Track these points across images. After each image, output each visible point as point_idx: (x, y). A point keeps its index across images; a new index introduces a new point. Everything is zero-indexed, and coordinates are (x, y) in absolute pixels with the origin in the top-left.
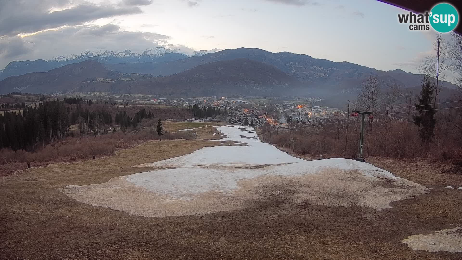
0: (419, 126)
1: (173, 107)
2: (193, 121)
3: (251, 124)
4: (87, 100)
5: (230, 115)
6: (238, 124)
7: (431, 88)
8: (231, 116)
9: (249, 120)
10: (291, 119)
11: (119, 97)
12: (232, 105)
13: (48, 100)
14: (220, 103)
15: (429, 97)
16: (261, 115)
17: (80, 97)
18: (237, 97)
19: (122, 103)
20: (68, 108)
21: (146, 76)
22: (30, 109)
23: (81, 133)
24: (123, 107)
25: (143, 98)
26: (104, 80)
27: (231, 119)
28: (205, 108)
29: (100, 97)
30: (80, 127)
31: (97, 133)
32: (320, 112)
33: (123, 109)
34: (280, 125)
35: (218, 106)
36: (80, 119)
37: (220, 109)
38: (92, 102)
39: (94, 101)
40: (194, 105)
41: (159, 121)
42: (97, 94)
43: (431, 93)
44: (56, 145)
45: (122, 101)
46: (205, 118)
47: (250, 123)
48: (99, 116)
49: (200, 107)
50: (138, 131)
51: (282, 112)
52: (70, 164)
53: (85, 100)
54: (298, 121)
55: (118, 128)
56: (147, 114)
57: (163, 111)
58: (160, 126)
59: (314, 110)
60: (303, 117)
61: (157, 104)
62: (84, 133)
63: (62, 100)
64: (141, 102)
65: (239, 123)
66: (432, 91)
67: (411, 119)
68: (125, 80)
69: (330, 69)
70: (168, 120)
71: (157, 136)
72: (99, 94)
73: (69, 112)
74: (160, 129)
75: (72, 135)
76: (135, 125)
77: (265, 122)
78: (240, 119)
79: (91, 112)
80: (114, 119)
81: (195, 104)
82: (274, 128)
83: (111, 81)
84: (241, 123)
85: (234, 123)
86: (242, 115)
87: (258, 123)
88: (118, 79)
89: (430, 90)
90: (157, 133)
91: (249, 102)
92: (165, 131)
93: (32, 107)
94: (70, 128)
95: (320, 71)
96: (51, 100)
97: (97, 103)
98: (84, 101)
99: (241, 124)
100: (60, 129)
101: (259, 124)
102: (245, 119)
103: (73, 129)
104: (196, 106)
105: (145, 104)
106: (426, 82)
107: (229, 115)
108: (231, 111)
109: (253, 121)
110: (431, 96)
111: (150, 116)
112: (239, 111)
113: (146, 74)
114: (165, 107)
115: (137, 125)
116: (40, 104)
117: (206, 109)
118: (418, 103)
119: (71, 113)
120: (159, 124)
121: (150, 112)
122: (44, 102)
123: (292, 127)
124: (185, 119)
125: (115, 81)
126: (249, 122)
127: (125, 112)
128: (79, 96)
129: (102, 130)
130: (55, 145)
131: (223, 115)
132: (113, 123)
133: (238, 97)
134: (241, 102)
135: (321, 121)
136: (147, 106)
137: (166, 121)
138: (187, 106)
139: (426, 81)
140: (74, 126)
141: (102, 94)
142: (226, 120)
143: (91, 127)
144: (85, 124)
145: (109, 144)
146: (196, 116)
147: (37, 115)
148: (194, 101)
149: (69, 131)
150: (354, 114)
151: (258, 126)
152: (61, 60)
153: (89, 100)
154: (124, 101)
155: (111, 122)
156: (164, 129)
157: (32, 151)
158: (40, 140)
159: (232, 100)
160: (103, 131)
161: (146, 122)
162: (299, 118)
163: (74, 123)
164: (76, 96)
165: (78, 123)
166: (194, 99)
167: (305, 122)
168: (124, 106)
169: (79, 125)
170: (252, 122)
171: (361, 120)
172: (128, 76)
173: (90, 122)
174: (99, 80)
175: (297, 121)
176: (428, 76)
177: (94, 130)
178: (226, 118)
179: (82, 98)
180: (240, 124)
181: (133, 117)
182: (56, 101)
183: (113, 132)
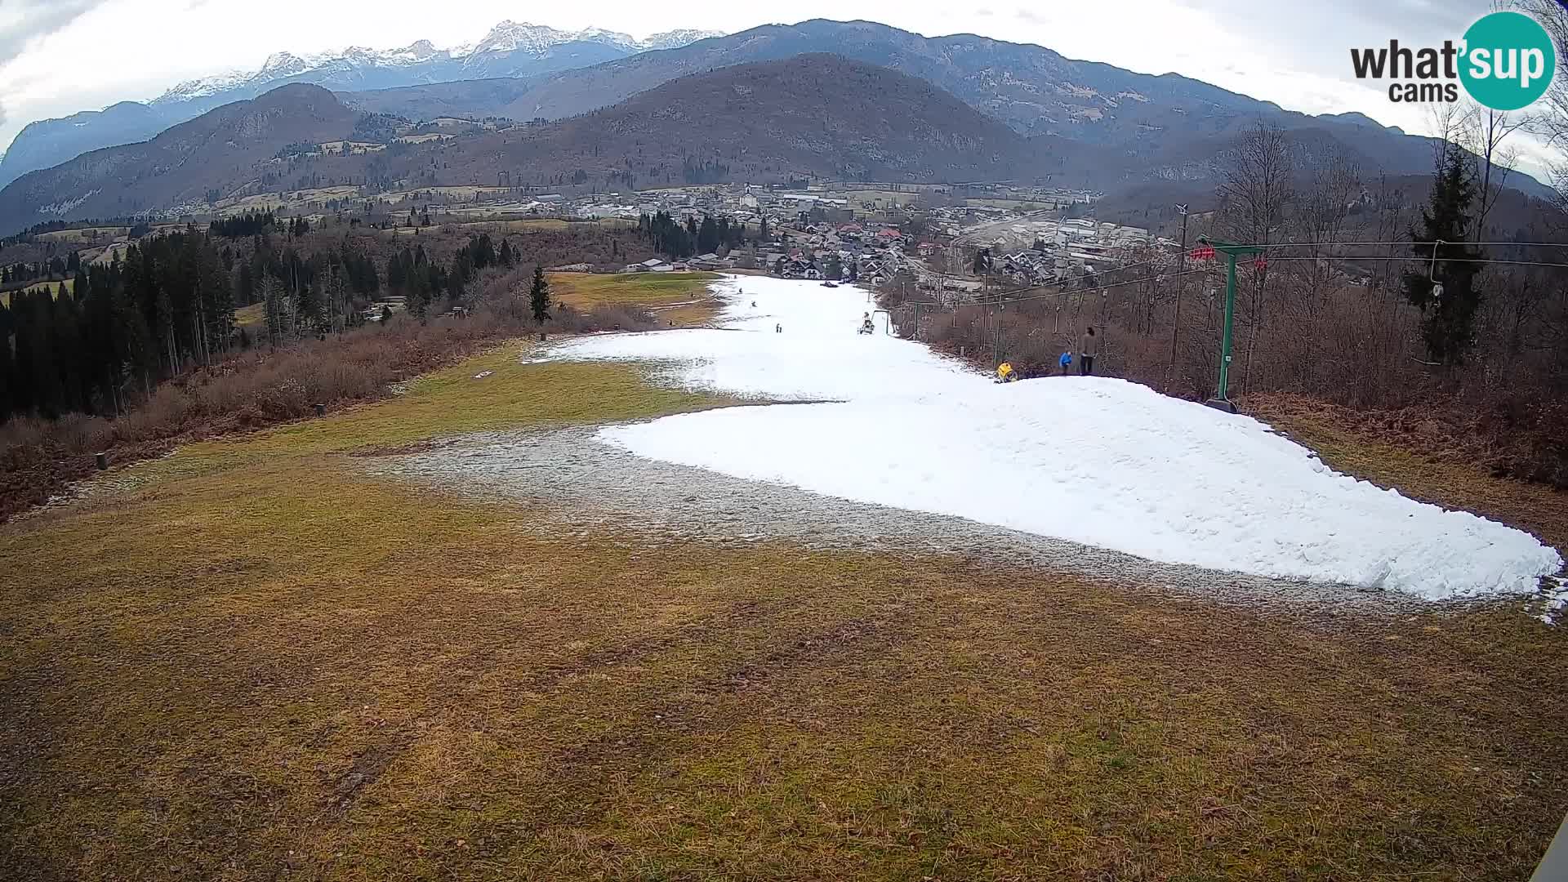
0: (1423, 308)
1: (583, 225)
2: (654, 268)
3: (850, 274)
4: (289, 219)
5: (778, 244)
6: (807, 276)
7: (1466, 184)
8: (781, 250)
9: (844, 262)
10: (986, 259)
11: (398, 200)
12: (787, 210)
13: (156, 234)
14: (745, 205)
15: (1458, 217)
16: (883, 246)
17: (266, 210)
18: (800, 186)
19: (409, 220)
20: (228, 252)
21: (489, 125)
22: (97, 270)
23: (275, 329)
24: (411, 231)
25: (478, 200)
26: (346, 148)
27: (782, 257)
28: (691, 222)
29: (334, 203)
30: (271, 311)
31: (328, 327)
32: (1086, 238)
33: (413, 239)
34: (948, 280)
35: (737, 215)
36: (268, 284)
37: (743, 226)
38: (306, 223)
39: (313, 219)
40: (656, 213)
41: (538, 272)
42: (320, 196)
43: (1465, 201)
44: (192, 382)
45: (408, 213)
46: (694, 256)
47: (848, 273)
48: (333, 269)
49: (677, 220)
50: (467, 310)
51: (958, 234)
52: (242, 441)
53: (284, 221)
54: (1013, 268)
55: (398, 305)
56: (496, 252)
57: (550, 239)
58: (541, 291)
59: (1065, 233)
60: (1027, 255)
61: (529, 218)
62: (284, 329)
63: (204, 228)
64: (474, 212)
65: (810, 273)
66: (1468, 196)
67: (1398, 283)
68: (417, 143)
69: (1121, 95)
70: (567, 267)
71: (531, 324)
72: (331, 197)
73: (229, 267)
74: (540, 301)
75: (245, 341)
76: (456, 292)
77: (900, 269)
78: (812, 258)
79: (305, 257)
80: (382, 274)
81: (659, 213)
82: (928, 288)
83: (368, 149)
84: (816, 271)
85: (793, 274)
86: (818, 246)
87: (874, 273)
88: (394, 141)
89: (1462, 193)
90: (533, 313)
91: (845, 201)
92: (558, 306)
93: (104, 263)
94: (236, 317)
95: (1089, 103)
96: (169, 232)
97: (324, 224)
98: (280, 222)
99: (818, 274)
100: (201, 328)
101: (879, 275)
102: (830, 259)
103: (247, 322)
104: (663, 218)
105: (490, 219)
106: (1450, 164)
107: (774, 247)
108: (782, 234)
109: (858, 267)
110: (1466, 212)
111: (507, 258)
112: (808, 232)
113: (488, 119)
114: (555, 223)
115: (462, 292)
116: (131, 250)
117: (698, 226)
118: (1422, 230)
119: (236, 268)
120: (539, 284)
121: (505, 243)
122: (142, 241)
123: (989, 287)
124: (625, 262)
125: (384, 147)
126: (845, 269)
127: (420, 254)
128: (260, 209)
129: (344, 316)
130: (186, 380)
131: (755, 246)
132: (382, 290)
133: (805, 183)
134: (817, 201)
135: (1090, 268)
136: (496, 224)
137: (561, 271)
138: (631, 218)
139: (1451, 159)
140: (247, 309)
141: (340, 193)
142: (766, 261)
143: (307, 307)
144: (287, 301)
145: (369, 360)
146: (663, 251)
147: (121, 287)
148: (656, 201)
149: (233, 328)
150: (1201, 251)
151: (874, 281)
152: (196, 94)
153: (295, 219)
154: (415, 213)
155: (374, 285)
156: (557, 298)
157: (109, 412)
158: (133, 371)
159: (786, 196)
160: (347, 318)
161: (493, 278)
162: (1013, 258)
163: (248, 299)
164: (253, 209)
165: (263, 299)
166: (654, 194)
167: (1036, 271)
168: (417, 230)
169: (264, 306)
170: (854, 269)
171: (1227, 271)
172: (426, 128)
173: (304, 292)
174: (327, 148)
175: (1008, 266)
176: (1457, 144)
177: (317, 319)
178: (765, 256)
179: (271, 215)
180: (812, 276)
181: (448, 264)
182: (183, 232)
183: (382, 321)
